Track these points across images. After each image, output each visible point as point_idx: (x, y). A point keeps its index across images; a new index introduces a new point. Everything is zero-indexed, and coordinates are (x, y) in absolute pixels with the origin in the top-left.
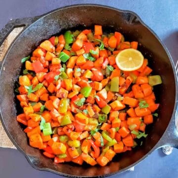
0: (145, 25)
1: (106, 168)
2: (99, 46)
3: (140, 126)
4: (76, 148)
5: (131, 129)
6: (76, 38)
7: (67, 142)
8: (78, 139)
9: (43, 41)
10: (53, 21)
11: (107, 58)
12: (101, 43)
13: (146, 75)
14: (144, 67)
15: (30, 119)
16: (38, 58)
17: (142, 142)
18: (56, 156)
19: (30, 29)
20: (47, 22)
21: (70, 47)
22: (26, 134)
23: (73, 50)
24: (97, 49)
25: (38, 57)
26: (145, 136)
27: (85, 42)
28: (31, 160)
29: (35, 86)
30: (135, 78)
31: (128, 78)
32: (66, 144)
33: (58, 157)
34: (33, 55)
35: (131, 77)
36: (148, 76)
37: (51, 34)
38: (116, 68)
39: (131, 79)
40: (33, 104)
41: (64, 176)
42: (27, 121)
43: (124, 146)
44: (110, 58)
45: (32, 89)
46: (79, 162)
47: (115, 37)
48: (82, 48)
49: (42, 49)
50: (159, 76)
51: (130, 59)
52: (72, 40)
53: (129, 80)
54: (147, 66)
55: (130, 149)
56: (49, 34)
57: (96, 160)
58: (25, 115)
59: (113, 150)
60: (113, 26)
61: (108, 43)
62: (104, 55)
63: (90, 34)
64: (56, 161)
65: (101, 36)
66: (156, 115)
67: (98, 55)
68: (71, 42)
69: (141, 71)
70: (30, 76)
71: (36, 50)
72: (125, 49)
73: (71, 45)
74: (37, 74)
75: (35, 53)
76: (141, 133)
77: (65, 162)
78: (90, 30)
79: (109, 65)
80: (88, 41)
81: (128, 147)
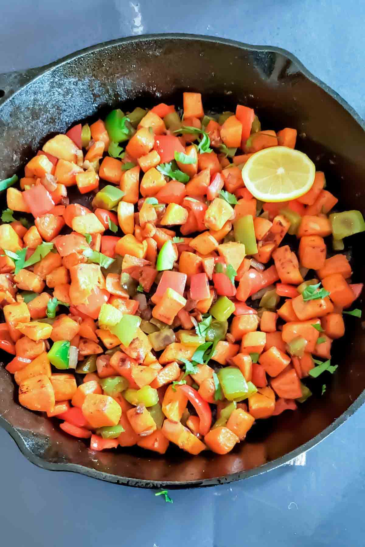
0: (316, 79)
1: (231, 458)
2: (197, 143)
3: (316, 344)
4: (149, 408)
5: (292, 352)
6: (135, 126)
7: (123, 392)
8: (153, 384)
9: (51, 136)
10: (76, 84)
11: (220, 172)
12: (201, 137)
13: (322, 212)
14: (317, 191)
15: (22, 336)
16: (39, 180)
17: (324, 386)
18: (94, 431)
19: (17, 102)
20: (60, 86)
21: (121, 149)
22: (12, 376)
23: (130, 157)
24: (193, 150)
25: (37, 176)
26: (332, 369)
27: (161, 134)
28: (27, 444)
29: (33, 249)
30: (295, 220)
31: (278, 219)
32: (121, 398)
33: (100, 436)
34: (27, 173)
35: (285, 217)
36: (328, 215)
37: (72, 120)
38: (245, 195)
39: (284, 223)
40: (28, 297)
41: (118, 483)
42: (14, 343)
43: (277, 398)
44: (226, 172)
45: (26, 259)
46: (157, 446)
47: (238, 119)
48: (152, 150)
49: (50, 157)
50: (358, 212)
51: (281, 171)
52: (126, 131)
53: (280, 224)
54: (325, 189)
55: (292, 407)
56: (66, 118)
57: (202, 438)
58: (8, 326)
59: (248, 410)
60: (229, 93)
61: (219, 135)
62: (211, 165)
63: (173, 117)
64: (95, 445)
65: (200, 119)
66: (357, 313)
67: (195, 166)
68: (122, 138)
69: (309, 202)
70: (19, 227)
71: (34, 159)
72: (264, 148)
73: (123, 144)
74: (38, 220)
75: (31, 165)
76: (319, 362)
77: (119, 446)
78: (173, 106)
79: (224, 189)
80: (168, 132)
81: (288, 401)
